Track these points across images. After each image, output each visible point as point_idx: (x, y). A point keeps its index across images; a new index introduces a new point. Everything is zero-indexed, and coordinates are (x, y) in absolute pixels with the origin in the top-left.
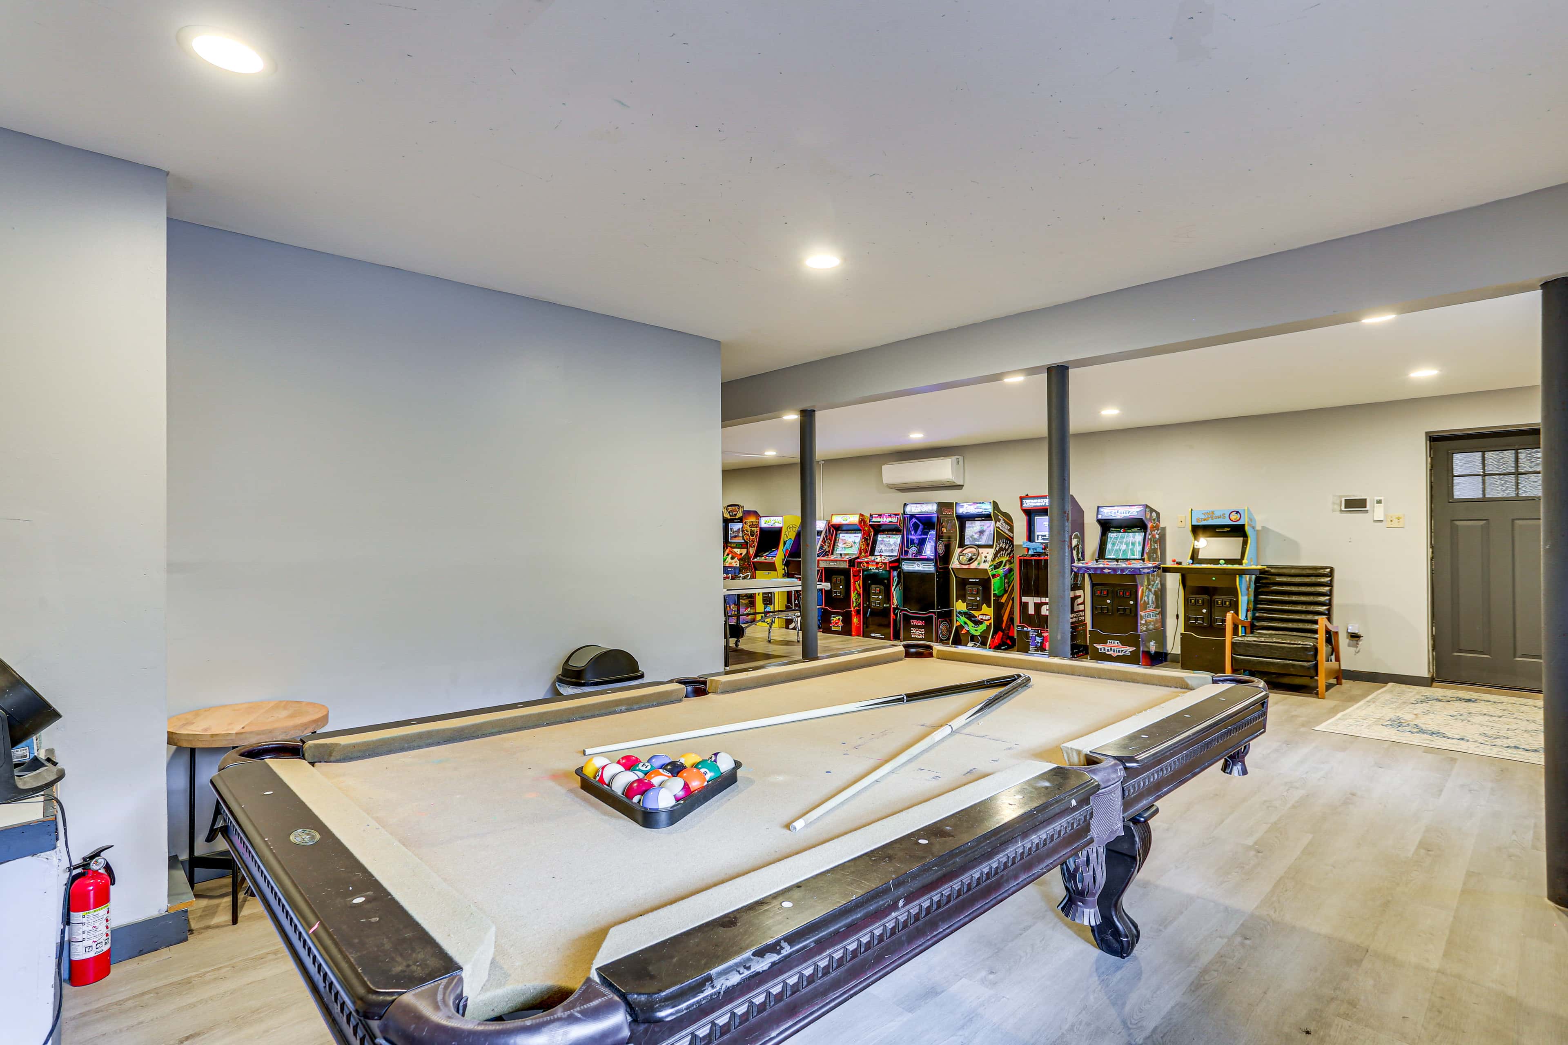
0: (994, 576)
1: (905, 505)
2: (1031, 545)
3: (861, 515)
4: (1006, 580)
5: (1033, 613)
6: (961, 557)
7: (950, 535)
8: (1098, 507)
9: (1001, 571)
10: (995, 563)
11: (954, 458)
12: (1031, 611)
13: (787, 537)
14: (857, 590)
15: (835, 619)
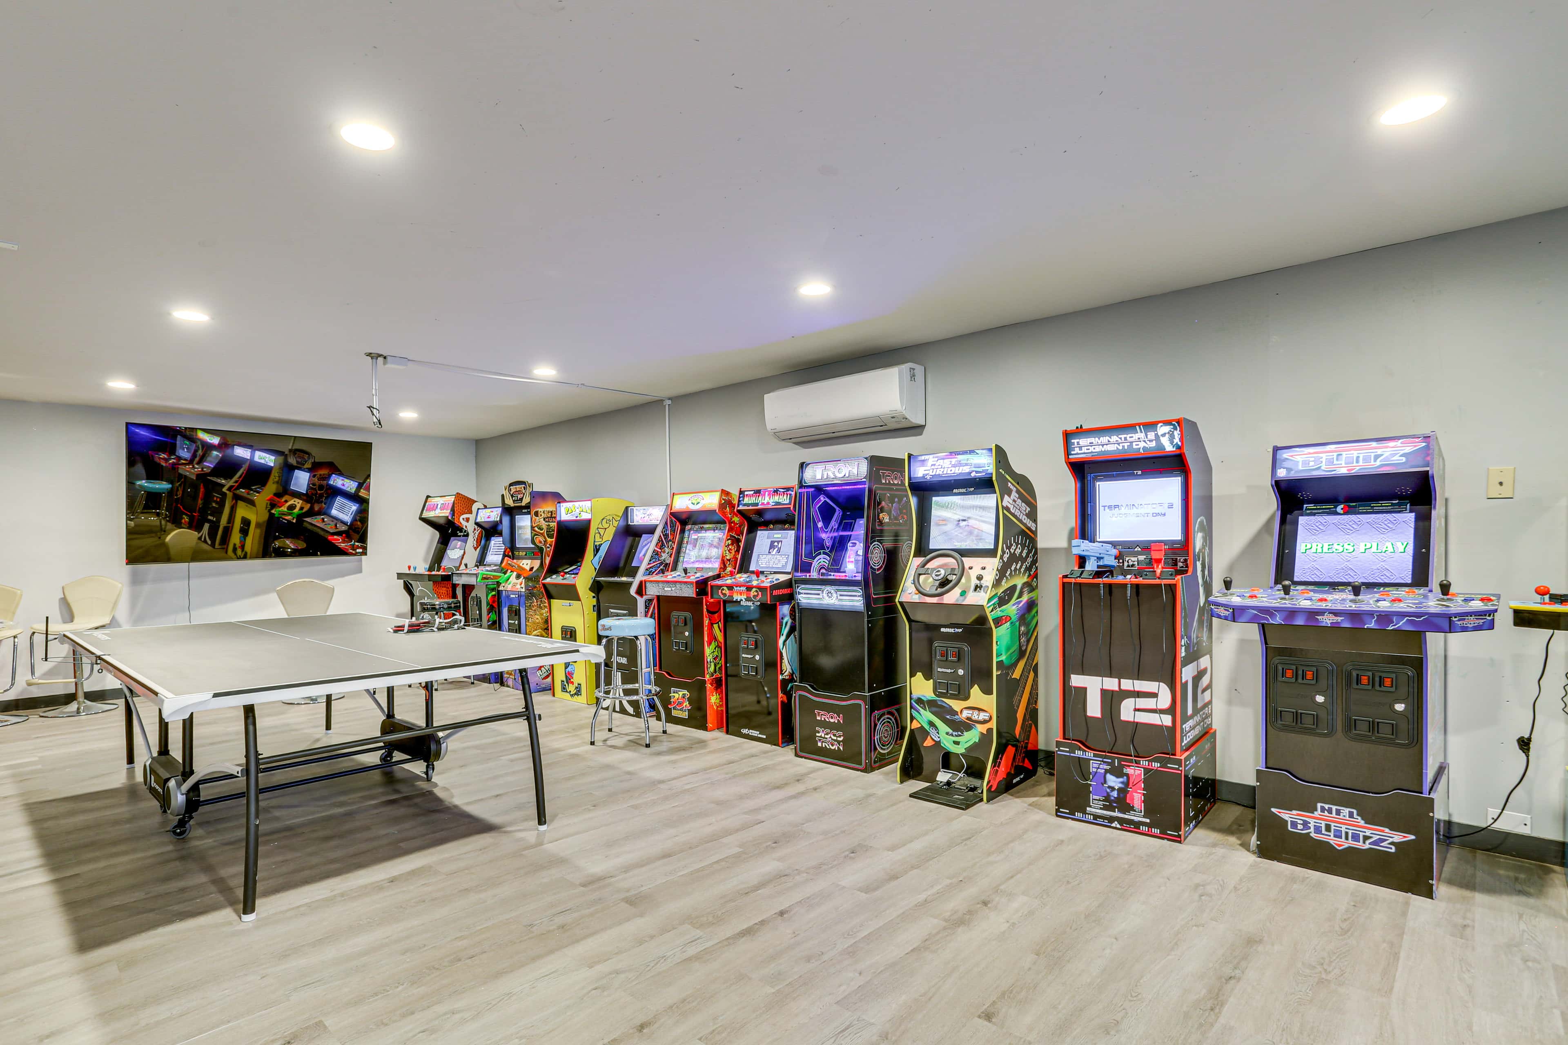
0: (998, 622)
1: (802, 466)
2: (1083, 547)
3: (724, 492)
4: (1023, 629)
5: (1099, 715)
6: (922, 578)
7: (897, 528)
8: (1276, 449)
9: (1012, 609)
10: (1001, 590)
11: (905, 367)
12: (1094, 709)
13: (601, 537)
14: (716, 639)
15: (676, 696)
